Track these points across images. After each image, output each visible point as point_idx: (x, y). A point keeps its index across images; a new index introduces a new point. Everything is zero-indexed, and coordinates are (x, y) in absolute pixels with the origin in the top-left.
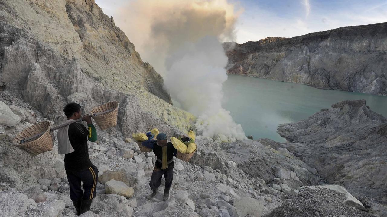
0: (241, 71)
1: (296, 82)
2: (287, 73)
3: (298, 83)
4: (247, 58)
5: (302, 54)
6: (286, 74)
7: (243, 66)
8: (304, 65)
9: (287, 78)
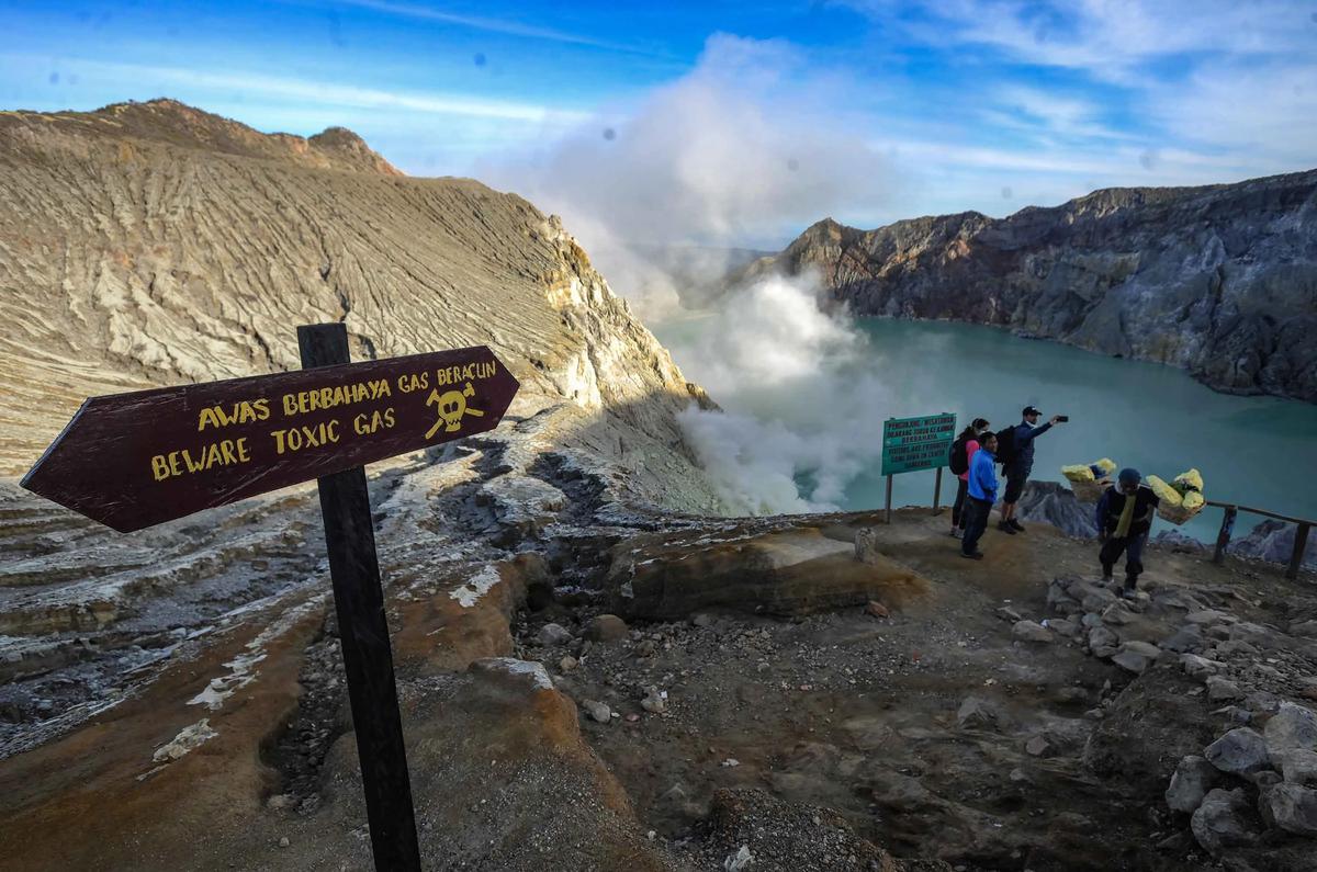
0: (993, 313)
1: (1164, 359)
2: (1134, 330)
3: (1167, 363)
4: (1017, 269)
5: (1195, 263)
6: (1133, 333)
7: (999, 297)
8: (1198, 301)
9: (1135, 346)
